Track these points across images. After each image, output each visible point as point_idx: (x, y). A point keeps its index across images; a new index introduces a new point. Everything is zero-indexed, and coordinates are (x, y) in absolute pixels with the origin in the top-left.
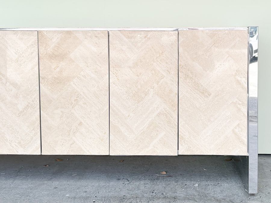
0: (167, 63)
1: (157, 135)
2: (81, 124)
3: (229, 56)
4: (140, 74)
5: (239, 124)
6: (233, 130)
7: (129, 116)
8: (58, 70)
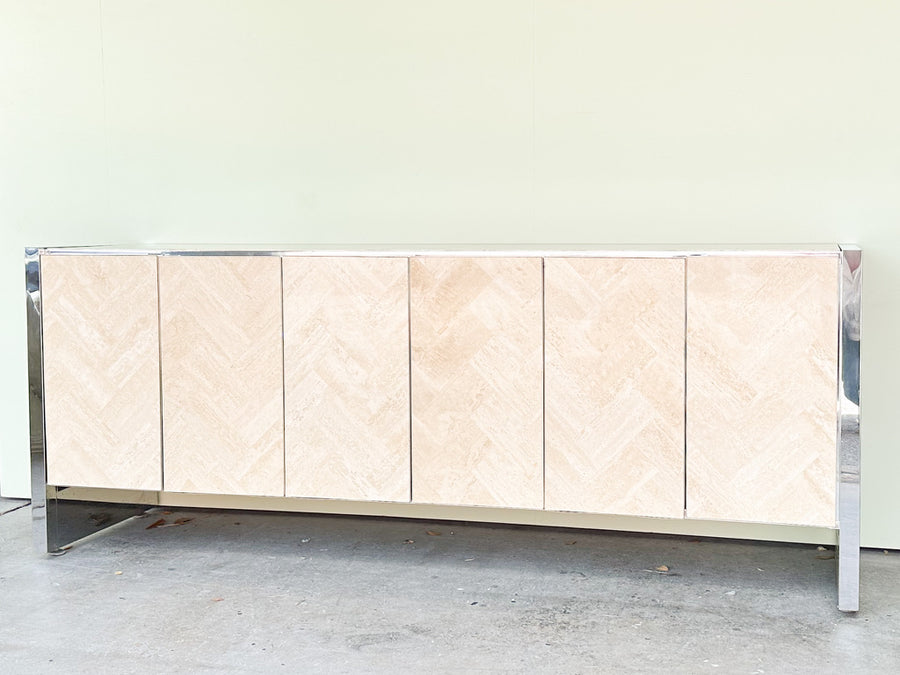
0: (661, 325)
1: (641, 473)
2: (488, 443)
3: (795, 314)
4: (607, 346)
5: (817, 459)
6: (805, 472)
7: (583, 432)
8: (445, 334)
